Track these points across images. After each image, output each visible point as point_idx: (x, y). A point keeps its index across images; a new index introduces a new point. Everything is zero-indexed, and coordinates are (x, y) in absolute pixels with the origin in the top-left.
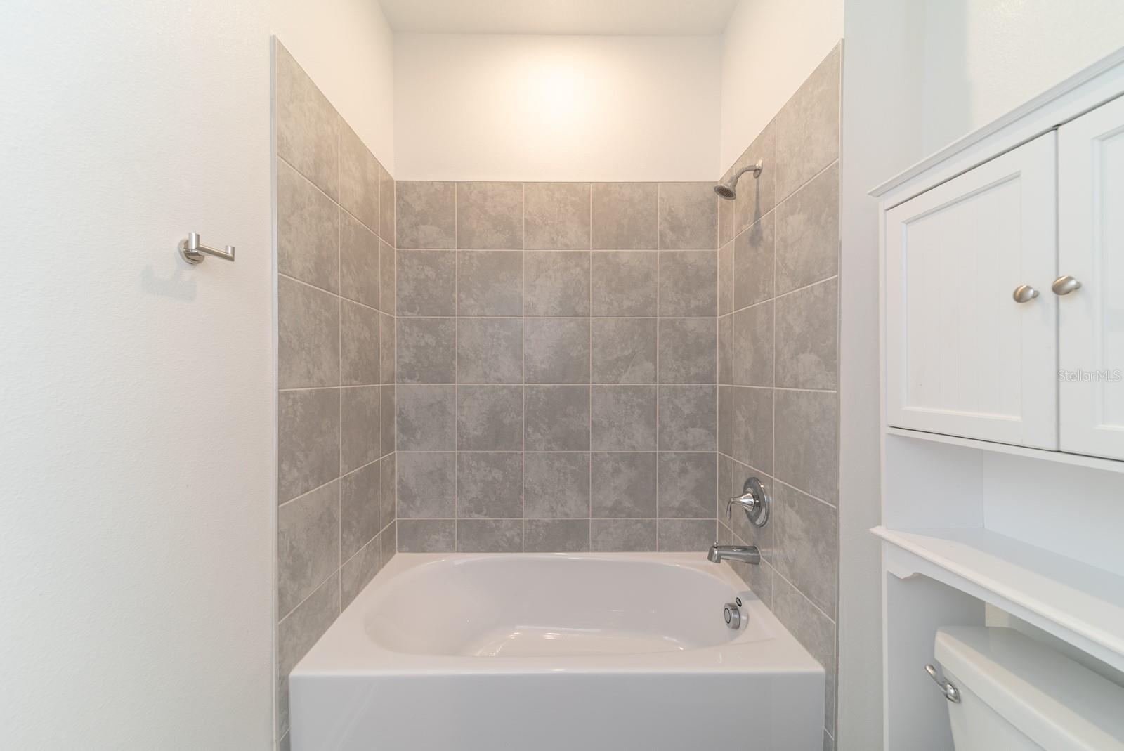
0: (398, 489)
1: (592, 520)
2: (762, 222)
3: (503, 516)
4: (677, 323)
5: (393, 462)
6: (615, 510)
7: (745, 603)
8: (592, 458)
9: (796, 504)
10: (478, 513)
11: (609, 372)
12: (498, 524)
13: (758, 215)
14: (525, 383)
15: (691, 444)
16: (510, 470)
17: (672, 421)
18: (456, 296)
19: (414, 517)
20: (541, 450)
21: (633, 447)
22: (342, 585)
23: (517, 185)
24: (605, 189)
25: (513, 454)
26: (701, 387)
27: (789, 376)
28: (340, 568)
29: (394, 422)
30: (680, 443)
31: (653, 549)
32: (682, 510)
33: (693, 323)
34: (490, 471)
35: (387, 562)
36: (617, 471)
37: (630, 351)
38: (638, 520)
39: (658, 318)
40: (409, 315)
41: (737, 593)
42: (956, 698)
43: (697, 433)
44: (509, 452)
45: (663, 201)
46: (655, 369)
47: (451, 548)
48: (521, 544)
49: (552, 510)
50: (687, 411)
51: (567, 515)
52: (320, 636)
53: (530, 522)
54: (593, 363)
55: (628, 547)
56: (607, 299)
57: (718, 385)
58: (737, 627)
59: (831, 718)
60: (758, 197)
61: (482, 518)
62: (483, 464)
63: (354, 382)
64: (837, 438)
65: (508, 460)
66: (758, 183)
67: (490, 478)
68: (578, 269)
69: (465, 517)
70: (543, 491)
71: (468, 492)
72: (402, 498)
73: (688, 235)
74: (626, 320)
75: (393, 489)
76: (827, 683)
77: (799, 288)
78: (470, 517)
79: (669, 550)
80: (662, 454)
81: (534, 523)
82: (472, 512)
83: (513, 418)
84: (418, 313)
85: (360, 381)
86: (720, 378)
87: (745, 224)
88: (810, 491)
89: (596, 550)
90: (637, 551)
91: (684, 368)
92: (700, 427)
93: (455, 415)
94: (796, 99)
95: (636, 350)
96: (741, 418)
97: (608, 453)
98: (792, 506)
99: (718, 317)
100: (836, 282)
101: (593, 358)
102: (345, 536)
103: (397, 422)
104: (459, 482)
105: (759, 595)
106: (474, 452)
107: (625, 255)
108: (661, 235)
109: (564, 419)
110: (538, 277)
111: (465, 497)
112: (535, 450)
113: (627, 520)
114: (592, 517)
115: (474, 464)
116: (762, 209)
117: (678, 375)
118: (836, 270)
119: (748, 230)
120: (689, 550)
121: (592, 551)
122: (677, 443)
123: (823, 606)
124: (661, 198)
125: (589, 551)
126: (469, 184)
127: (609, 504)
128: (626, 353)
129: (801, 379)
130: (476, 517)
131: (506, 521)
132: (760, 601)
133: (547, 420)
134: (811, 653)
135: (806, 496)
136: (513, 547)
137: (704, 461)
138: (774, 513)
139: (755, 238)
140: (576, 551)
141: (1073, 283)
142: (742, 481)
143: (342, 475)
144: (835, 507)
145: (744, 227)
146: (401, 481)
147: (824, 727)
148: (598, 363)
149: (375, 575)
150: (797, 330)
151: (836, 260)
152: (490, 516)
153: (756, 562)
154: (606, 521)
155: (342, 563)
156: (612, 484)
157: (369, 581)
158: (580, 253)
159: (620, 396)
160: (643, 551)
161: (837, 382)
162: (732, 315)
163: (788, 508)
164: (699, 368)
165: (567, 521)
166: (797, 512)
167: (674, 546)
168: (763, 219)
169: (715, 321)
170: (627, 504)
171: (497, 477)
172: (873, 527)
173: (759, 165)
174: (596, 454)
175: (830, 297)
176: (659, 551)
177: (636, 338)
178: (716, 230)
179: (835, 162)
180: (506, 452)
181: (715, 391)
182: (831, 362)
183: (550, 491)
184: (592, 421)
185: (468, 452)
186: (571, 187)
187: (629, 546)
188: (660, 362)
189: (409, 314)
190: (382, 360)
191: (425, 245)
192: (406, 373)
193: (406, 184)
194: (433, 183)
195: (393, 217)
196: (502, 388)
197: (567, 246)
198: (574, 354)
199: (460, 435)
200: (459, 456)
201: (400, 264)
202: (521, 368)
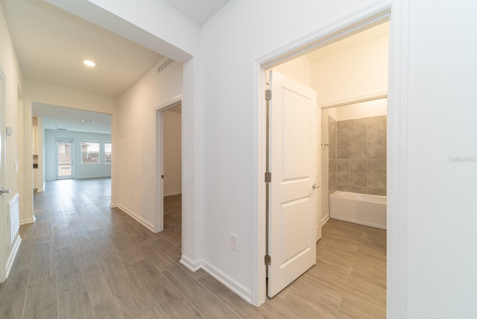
0: (337, 179)
5: (336, 174)
10: (356, 185)
12: (361, 188)
14: (368, 159)
16: (364, 177)
18: (351, 142)
19: (341, 184)
20: (372, 173)
23: (366, 118)
25: (365, 174)
47: (349, 191)
49: (375, 186)
61: (357, 186)
62: (357, 175)
65: (363, 175)
67: (359, 178)
68: (383, 134)
69: (353, 185)
70: (372, 182)
71: (353, 181)
83: (365, 166)
84: (342, 145)
93: (350, 165)
103: (337, 166)
104: (351, 178)
106: (355, 173)
110: (371, 137)
112: (370, 173)
115: (355, 175)
131: (363, 187)
133: (373, 167)
152: (359, 186)
180: (363, 173)
183: (375, 182)
185: (353, 173)
191: (343, 133)
192: (339, 157)
193: (339, 121)
194: (345, 120)
195: (337, 128)
196: (362, 160)
197: (379, 130)
198: (382, 153)
199: (352, 169)
200: (351, 173)
201: (338, 136)
202: (367, 156)
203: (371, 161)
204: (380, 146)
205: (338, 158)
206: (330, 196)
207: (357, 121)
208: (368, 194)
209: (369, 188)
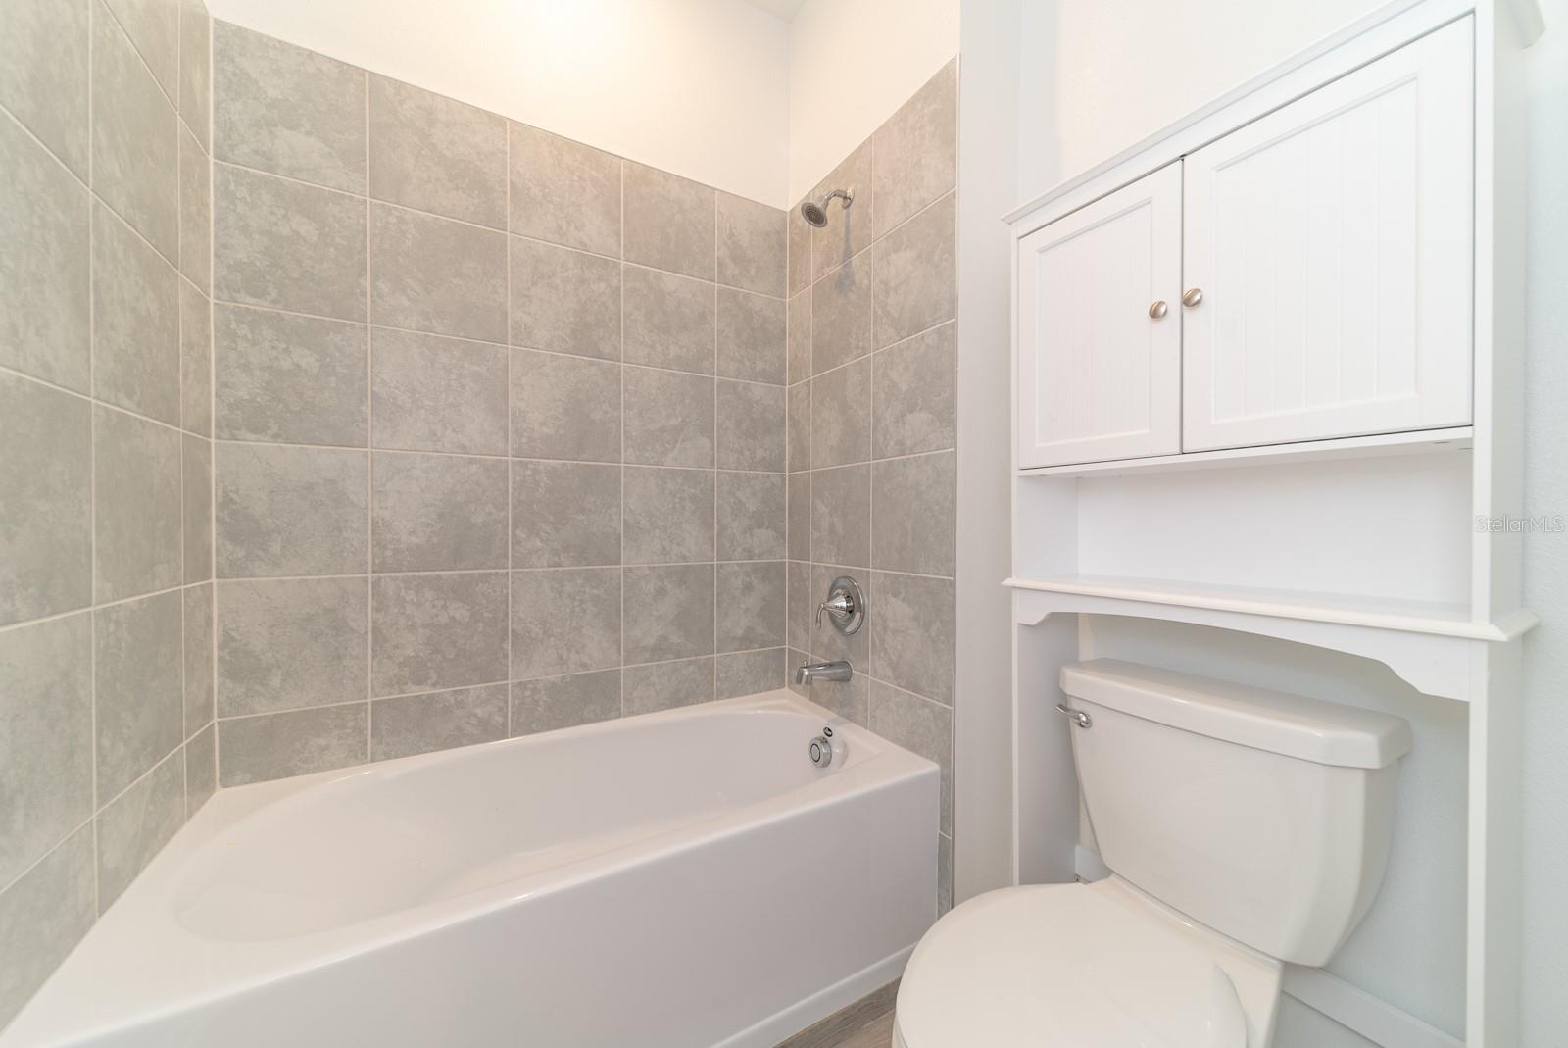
0: (221, 659)
1: (625, 670)
2: (853, 264)
3: (471, 682)
4: (740, 389)
5: (209, 601)
6: (659, 650)
7: (837, 730)
8: (625, 575)
9: (903, 591)
10: (419, 683)
11: (649, 448)
12: (459, 698)
13: (848, 254)
14: (513, 456)
15: (757, 551)
16: (484, 602)
17: (734, 520)
18: (368, 285)
19: (264, 709)
20: (543, 567)
21: (684, 558)
22: (101, 855)
23: (498, 121)
24: (643, 175)
25: (490, 574)
26: (769, 476)
27: (892, 444)
28: (94, 816)
29: (209, 519)
30: (744, 550)
31: (709, 698)
32: (747, 640)
33: (759, 390)
34: (444, 607)
35: (198, 808)
36: (661, 593)
37: (680, 419)
38: (689, 661)
39: (716, 378)
40: (248, 302)
41: (825, 723)
42: (1087, 723)
43: (764, 535)
44: (481, 571)
45: (723, 217)
46: (713, 448)
47: (358, 754)
48: (504, 725)
49: (561, 661)
50: (752, 508)
51: (584, 665)
52: (49, 974)
53: (523, 686)
54: (625, 432)
55: (677, 701)
56: (646, 339)
57: (787, 474)
58: (827, 763)
59: (947, 819)
60: (847, 232)
61: (426, 691)
62: (429, 594)
63: (126, 402)
64: (954, 502)
65: (481, 585)
66: (848, 215)
67: (443, 619)
68: (602, 286)
69: (391, 694)
70: (544, 633)
71: (396, 647)
72: (232, 673)
73: (753, 271)
74: (674, 375)
75: (209, 659)
76: (942, 779)
77: (906, 337)
78: (403, 692)
79: (730, 696)
80: (722, 566)
81: (530, 686)
82: (406, 684)
83: (490, 514)
84: (274, 302)
85: (139, 404)
86: (790, 464)
87: (828, 266)
88: (921, 570)
89: (631, 713)
90: (688, 704)
91: (748, 449)
92: (768, 528)
93: (367, 508)
94: (902, 116)
95: (688, 419)
96: (822, 508)
97: (649, 568)
98: (895, 595)
99: (787, 387)
100: (953, 326)
101: (625, 426)
102: (106, 743)
103: (217, 519)
104: (376, 631)
105: (850, 717)
106: (410, 574)
107: (672, 281)
108: (720, 264)
109: (580, 517)
110: (534, 284)
111: (390, 658)
112: (531, 566)
113: (675, 663)
114: (625, 665)
115: (411, 596)
116: (853, 246)
117: (741, 458)
118: (952, 312)
119: (834, 274)
120: (754, 692)
121: (625, 716)
122: (739, 549)
123: (937, 695)
124: (720, 212)
125: (620, 717)
126: (400, 86)
127: (651, 641)
128: (674, 422)
129: (909, 443)
130: (414, 691)
131: (476, 690)
132: (852, 724)
133: (551, 518)
134: (921, 755)
135: (915, 578)
136: (491, 731)
137: (771, 573)
138: (871, 611)
139: (843, 283)
140: (600, 720)
141: (1197, 297)
142: (826, 586)
143: (99, 603)
144: (952, 579)
145: (827, 270)
146: (227, 640)
147: (939, 831)
148: (634, 434)
149: (173, 833)
150: (904, 387)
151: (953, 302)
152: (444, 686)
153: (845, 679)
154: (644, 668)
155: (100, 805)
156: (654, 613)
157: (161, 846)
158: (606, 262)
159: (666, 483)
160: (697, 703)
161: (953, 438)
162: (809, 382)
163: (892, 600)
164: (766, 450)
165: (586, 675)
166: (903, 600)
167: (734, 692)
168: (855, 259)
169: (783, 391)
170: (676, 639)
171: (457, 616)
172: (1005, 579)
173: (849, 193)
174: (630, 569)
175: (946, 344)
176: (718, 699)
177: (687, 401)
178: (785, 275)
179: (952, 191)
180: (477, 571)
181: (784, 481)
182: (946, 416)
183: (556, 631)
184: (625, 520)
185: (397, 574)
186: (591, 154)
187: (679, 699)
188: (718, 438)
189: (249, 299)
190: (186, 377)
191: (291, 171)
192: (242, 420)
196: (471, 461)
197: (584, 246)
198: (597, 417)
199: (379, 546)
200: (376, 584)
202: (505, 431)
203: (535, 471)
204: (591, 364)
205: (227, 427)
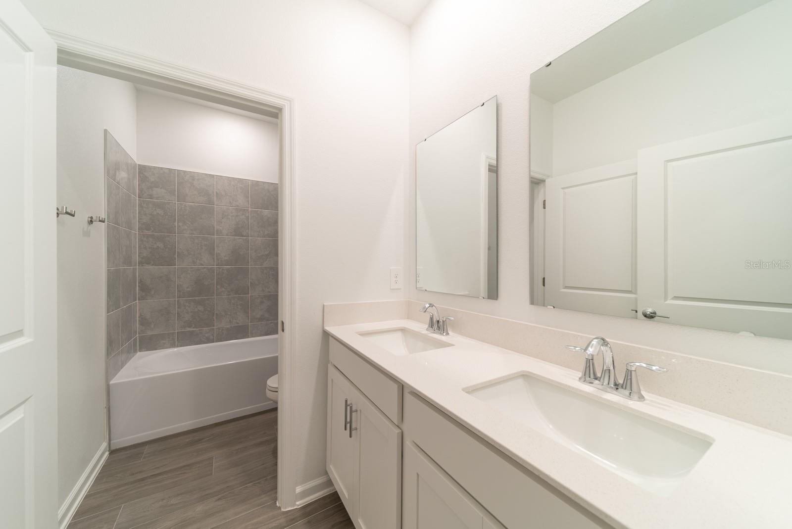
0: (139, 320)
1: (250, 324)
3: (204, 327)
5: (136, 307)
6: (261, 319)
8: (250, 298)
11: (258, 261)
12: (201, 331)
14: (216, 266)
16: (208, 306)
18: (177, 224)
19: (149, 333)
20: (225, 296)
23: (212, 176)
25: (210, 298)
34: (197, 307)
35: (133, 357)
38: (271, 322)
40: (146, 232)
44: (207, 297)
47: (173, 345)
49: (230, 322)
51: (237, 323)
56: (257, 230)
61: (191, 329)
62: (192, 304)
63: (125, 266)
65: (207, 301)
67: (196, 310)
68: (243, 216)
69: (182, 330)
70: (226, 314)
71: (183, 318)
72: (141, 324)
75: (136, 320)
78: (185, 329)
83: (210, 282)
84: (153, 231)
89: (252, 337)
93: (176, 282)
95: (271, 252)
97: (258, 295)
101: (251, 255)
102: (122, 335)
103: (138, 286)
104: (178, 313)
106: (187, 298)
109: (236, 281)
110: (223, 218)
112: (221, 296)
113: (267, 323)
115: (187, 304)
125: (248, 338)
126: (184, 172)
127: (259, 316)
128: (267, 253)
130: (188, 329)
131: (206, 329)
133: (228, 282)
136: (210, 341)
140: (243, 338)
143: (122, 307)
146: (141, 315)
148: (253, 257)
152: (197, 328)
154: (256, 324)
156: (260, 308)
158: (244, 209)
159: (264, 271)
165: (238, 326)
170: (267, 316)
171: (200, 309)
174: (252, 296)
177: (271, 246)
183: (229, 313)
184: (250, 282)
185: (184, 299)
186: (240, 181)
191: (157, 198)
192: (144, 261)
193: (145, 167)
194: (162, 168)
195: (136, 183)
197: (238, 206)
198: (242, 253)
199: (179, 291)
200: (178, 301)
201: (140, 206)
202: (214, 259)
203: (223, 270)
205: (141, 263)
206: (111, 382)
207: (193, 176)
208: (216, 342)
209: (219, 328)
